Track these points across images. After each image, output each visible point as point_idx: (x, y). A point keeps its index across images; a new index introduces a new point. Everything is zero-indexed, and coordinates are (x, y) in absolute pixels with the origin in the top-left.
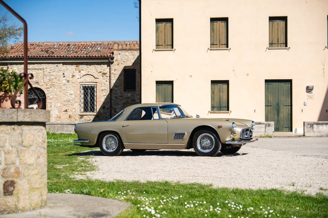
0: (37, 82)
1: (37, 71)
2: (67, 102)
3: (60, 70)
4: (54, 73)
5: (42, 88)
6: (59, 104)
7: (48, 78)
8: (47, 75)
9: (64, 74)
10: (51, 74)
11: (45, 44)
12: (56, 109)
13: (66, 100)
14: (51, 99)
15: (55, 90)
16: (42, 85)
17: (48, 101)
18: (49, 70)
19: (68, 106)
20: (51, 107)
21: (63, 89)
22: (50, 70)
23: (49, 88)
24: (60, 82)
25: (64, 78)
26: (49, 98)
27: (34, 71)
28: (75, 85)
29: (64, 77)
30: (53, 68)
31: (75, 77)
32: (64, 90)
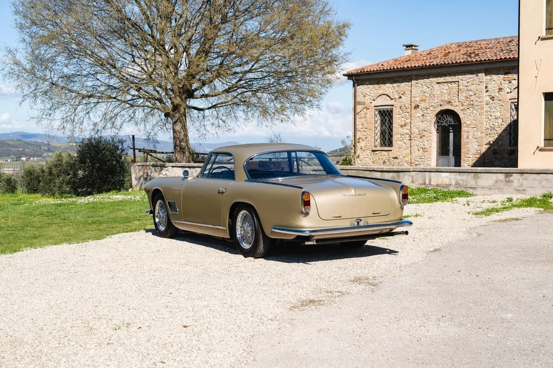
0: (450, 102)
1: (450, 85)
2: (491, 130)
3: (481, 82)
4: (472, 87)
5: (457, 110)
6: (479, 134)
7: (464, 94)
8: (463, 90)
9: (486, 87)
10: (469, 88)
11: (479, 43)
12: (475, 140)
13: (489, 128)
14: (468, 127)
15: (475, 112)
16: (456, 106)
17: (464, 129)
18: (466, 82)
19: (492, 136)
20: (468, 138)
21: (485, 110)
22: (468, 82)
23: (465, 110)
24: (480, 100)
25: (488, 94)
26: (465, 124)
27: (446, 85)
28: (502, 104)
29: (487, 91)
30: (472, 80)
31: (503, 90)
32: (486, 112)
